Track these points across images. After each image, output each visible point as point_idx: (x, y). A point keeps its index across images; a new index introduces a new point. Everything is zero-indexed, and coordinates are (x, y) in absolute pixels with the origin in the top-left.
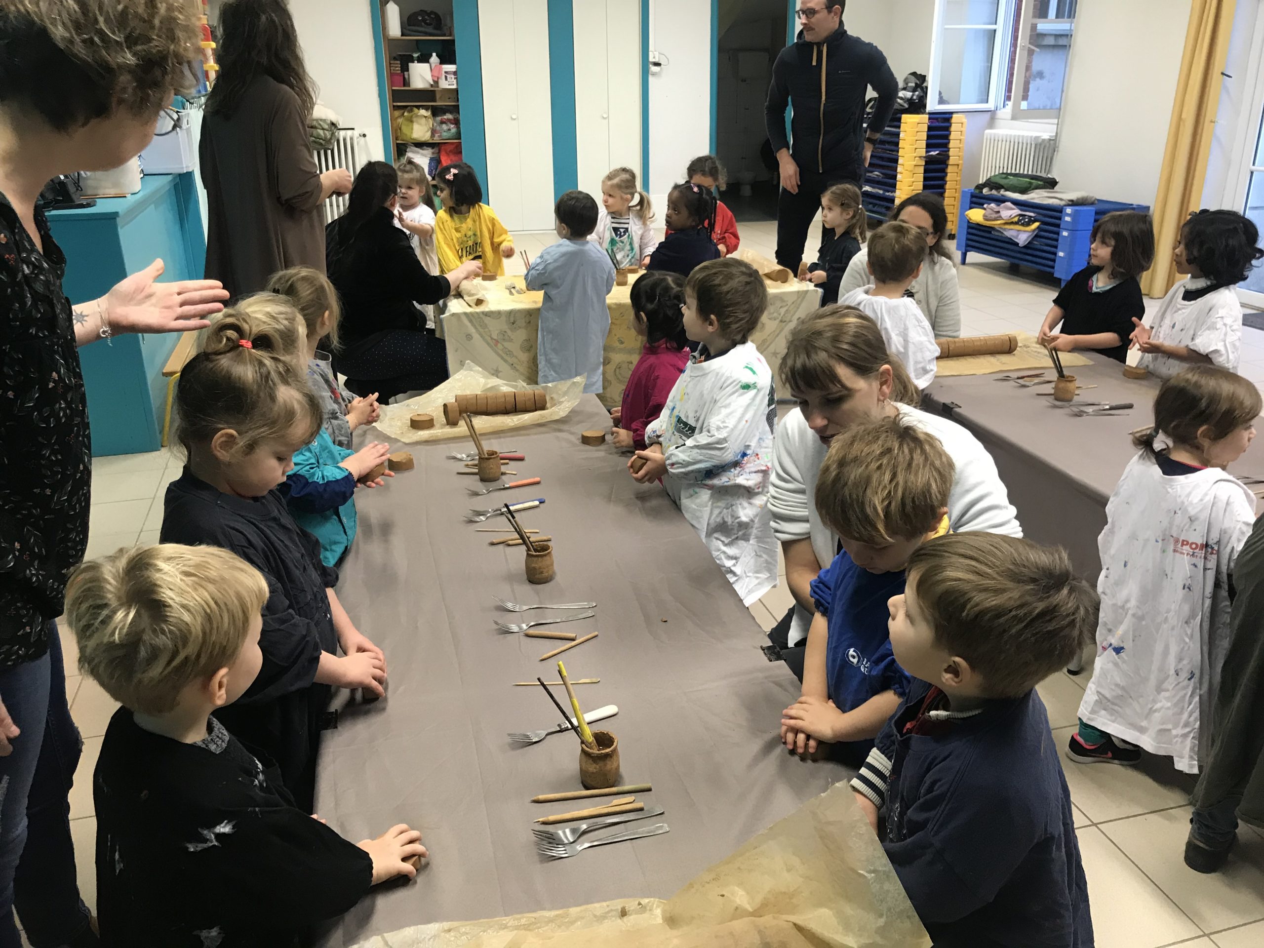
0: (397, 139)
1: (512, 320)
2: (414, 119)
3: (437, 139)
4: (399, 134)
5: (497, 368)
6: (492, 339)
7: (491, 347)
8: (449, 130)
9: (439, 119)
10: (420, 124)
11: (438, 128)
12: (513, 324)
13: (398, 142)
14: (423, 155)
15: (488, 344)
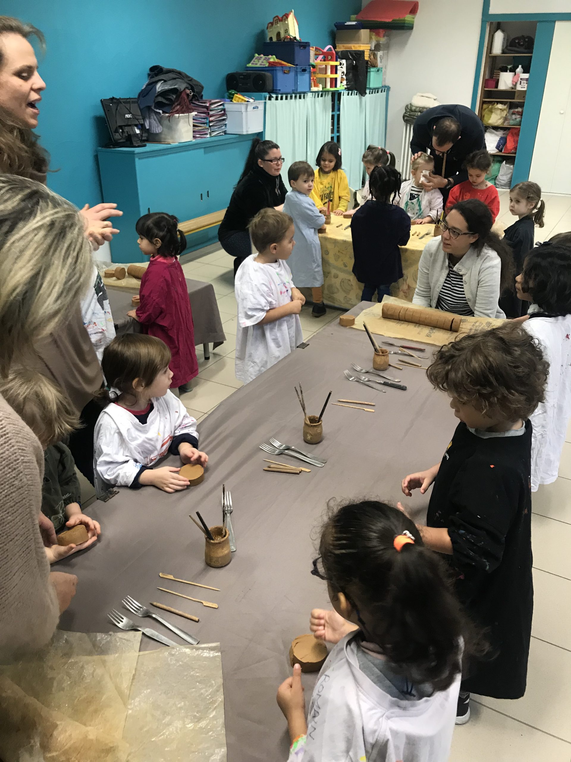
2: (493, 110)
3: (506, 125)
8: (516, 119)
9: (512, 111)
10: (497, 114)
11: (509, 117)
14: (496, 135)
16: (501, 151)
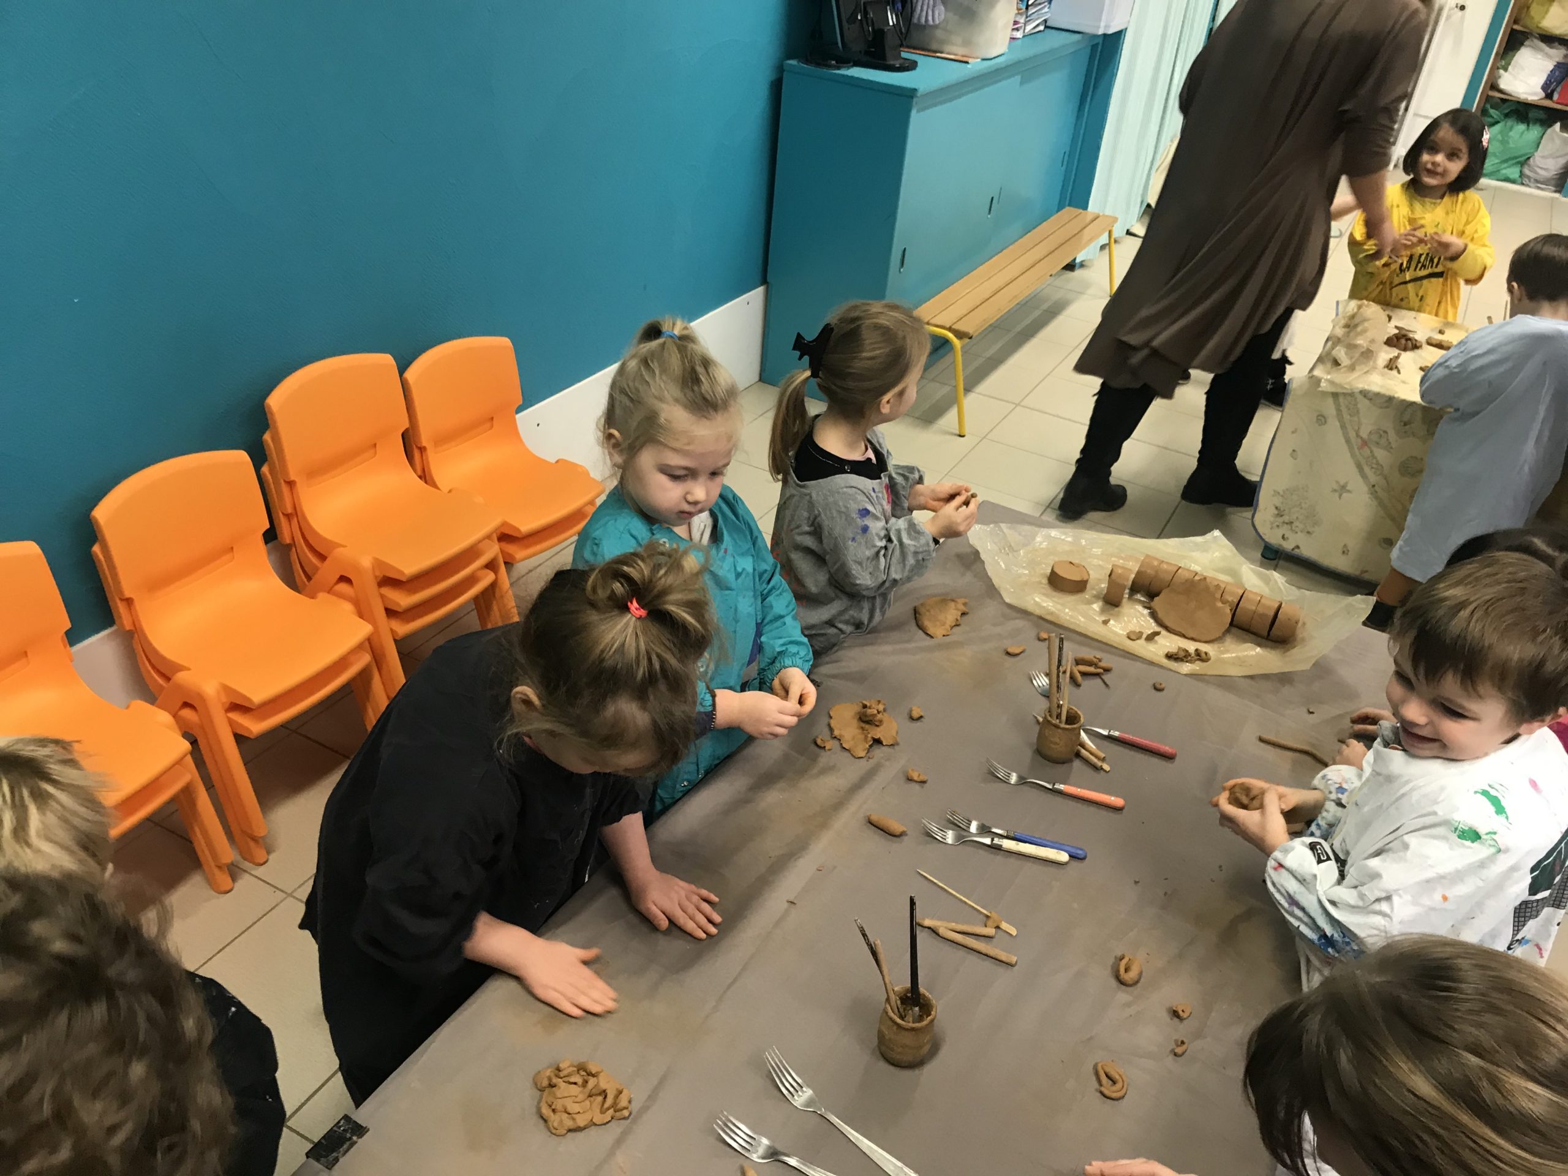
0: (1516, 22)
1: (1406, 418)
4: (1523, 16)
5: (1347, 483)
6: (1358, 436)
7: (1351, 448)
12: (1405, 424)
13: (1516, 27)
14: (1548, 56)
15: (1348, 441)
16: (1549, 96)
